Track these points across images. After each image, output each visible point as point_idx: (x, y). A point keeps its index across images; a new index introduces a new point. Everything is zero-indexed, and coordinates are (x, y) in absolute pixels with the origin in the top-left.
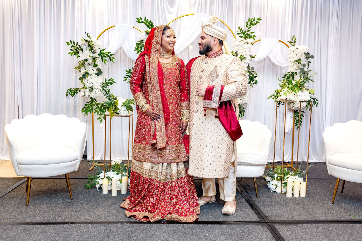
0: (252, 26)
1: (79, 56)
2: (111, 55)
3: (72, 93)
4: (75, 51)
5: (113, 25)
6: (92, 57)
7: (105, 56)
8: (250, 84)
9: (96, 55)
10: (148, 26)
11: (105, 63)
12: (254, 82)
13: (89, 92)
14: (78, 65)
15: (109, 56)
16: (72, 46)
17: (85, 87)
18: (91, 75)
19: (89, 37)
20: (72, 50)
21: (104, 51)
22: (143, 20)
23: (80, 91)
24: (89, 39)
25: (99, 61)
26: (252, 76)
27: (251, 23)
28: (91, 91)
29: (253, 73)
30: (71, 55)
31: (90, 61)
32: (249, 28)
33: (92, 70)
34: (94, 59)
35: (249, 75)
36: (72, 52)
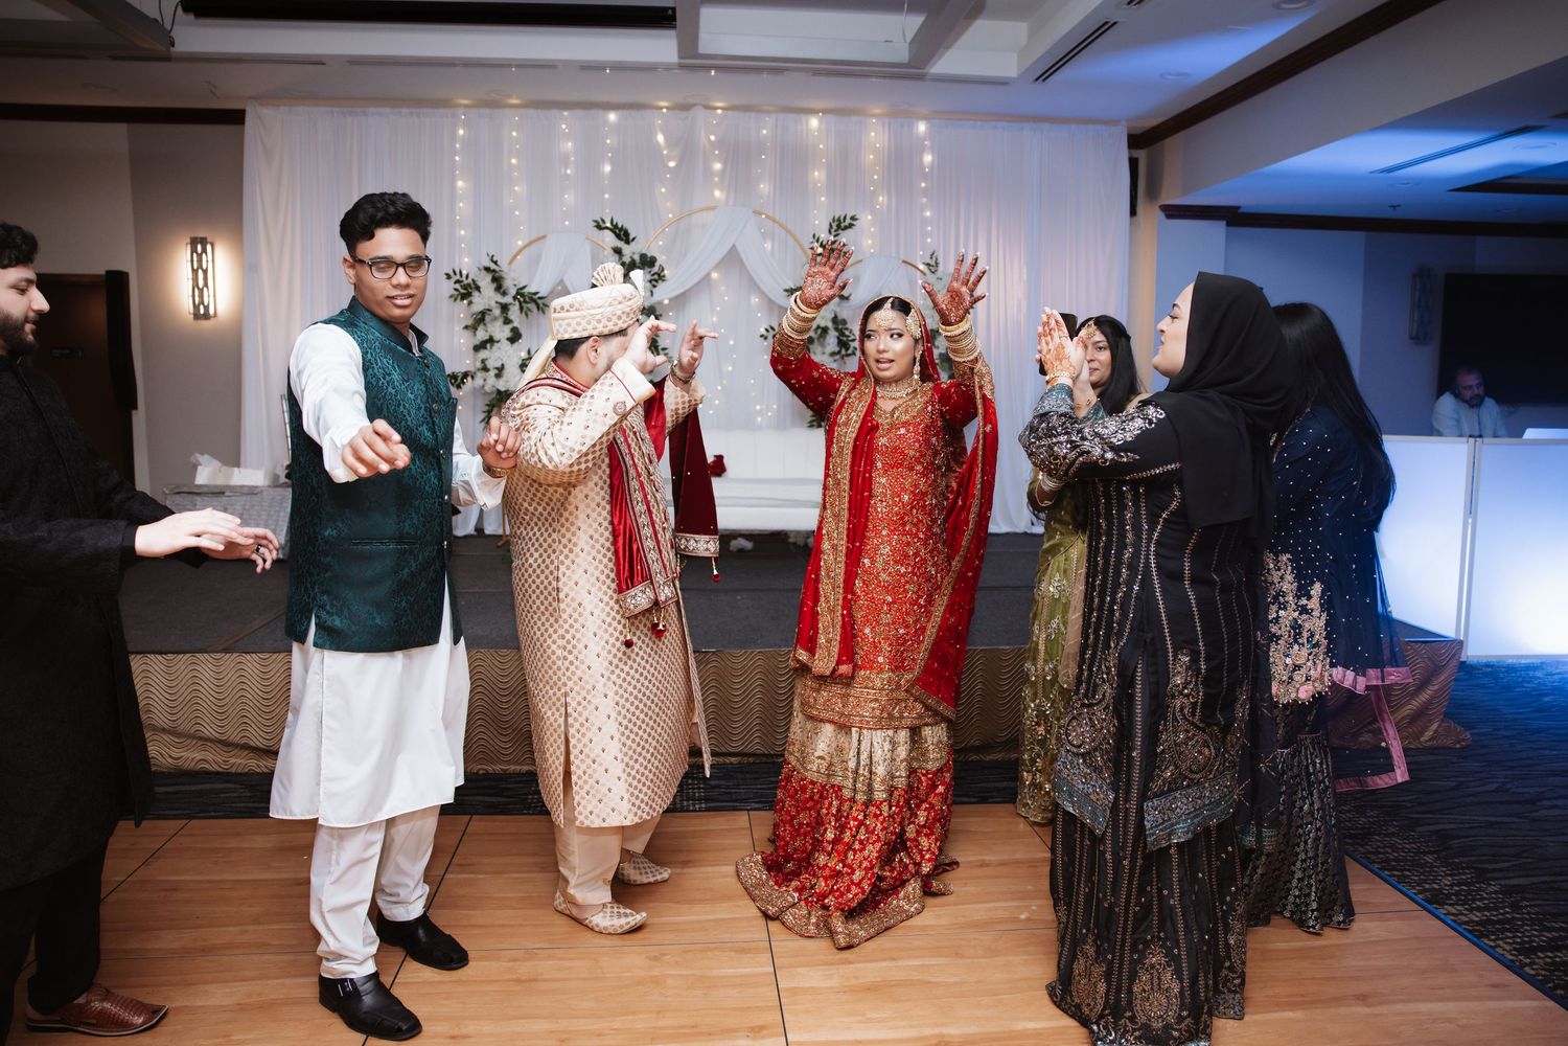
0: (840, 232)
1: (470, 303)
2: (540, 298)
3: (456, 380)
4: (462, 291)
5: (542, 234)
6: (501, 304)
7: (527, 300)
8: (837, 357)
9: (508, 299)
10: (618, 236)
11: (527, 315)
12: (850, 352)
13: (494, 379)
14: (470, 322)
15: (535, 301)
16: (457, 282)
17: (485, 369)
18: (498, 342)
19: (496, 263)
20: (456, 289)
21: (526, 291)
22: (608, 225)
23: (473, 377)
24: (493, 266)
25: (514, 313)
26: (845, 339)
27: (839, 226)
28: (498, 376)
29: (847, 333)
30: (455, 300)
31: (497, 312)
32: (835, 236)
33: (501, 332)
34: (505, 308)
35: (838, 338)
36: (456, 293)
